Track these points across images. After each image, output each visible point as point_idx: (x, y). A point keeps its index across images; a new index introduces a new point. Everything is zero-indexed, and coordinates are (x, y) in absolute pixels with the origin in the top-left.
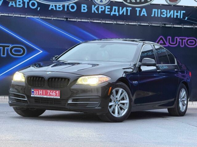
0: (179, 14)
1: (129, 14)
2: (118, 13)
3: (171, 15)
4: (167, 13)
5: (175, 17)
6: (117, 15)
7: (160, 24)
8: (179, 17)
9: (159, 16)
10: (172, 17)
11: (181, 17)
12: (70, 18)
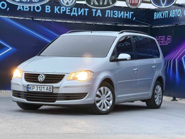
0: (128, 15)
1: (86, 14)
2: (77, 14)
3: (122, 16)
4: (118, 14)
5: (125, 17)
6: (77, 15)
7: (113, 24)
8: (128, 18)
9: (112, 16)
10: (123, 17)
11: (130, 18)
12: (35, 18)
